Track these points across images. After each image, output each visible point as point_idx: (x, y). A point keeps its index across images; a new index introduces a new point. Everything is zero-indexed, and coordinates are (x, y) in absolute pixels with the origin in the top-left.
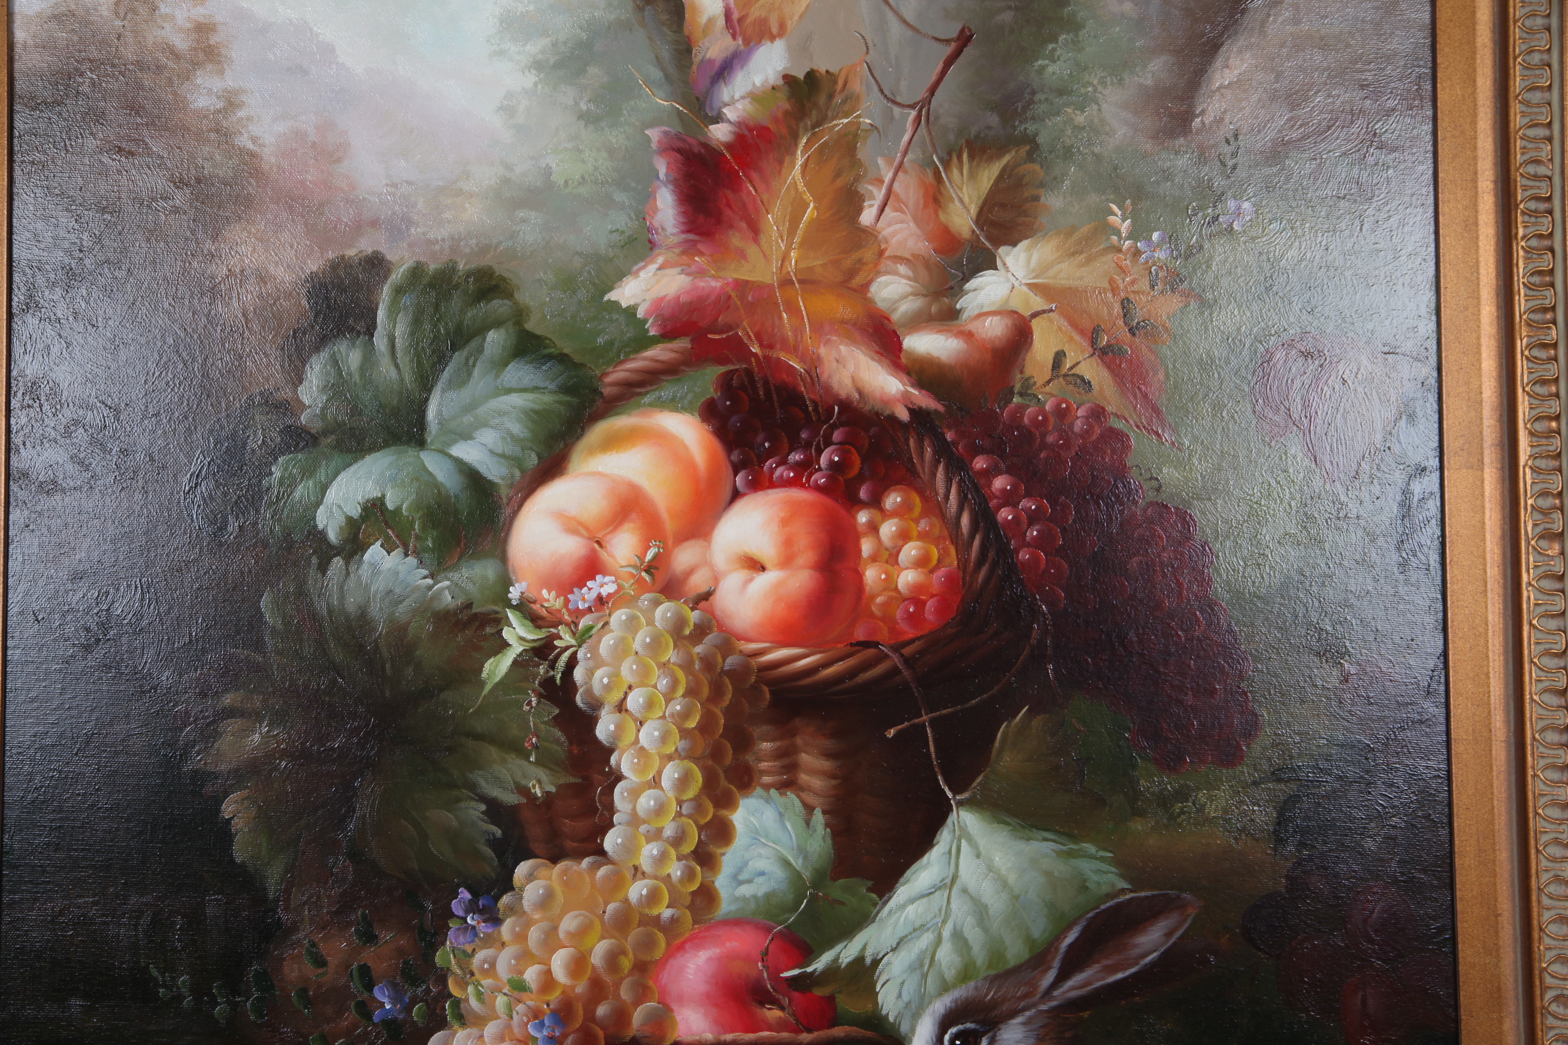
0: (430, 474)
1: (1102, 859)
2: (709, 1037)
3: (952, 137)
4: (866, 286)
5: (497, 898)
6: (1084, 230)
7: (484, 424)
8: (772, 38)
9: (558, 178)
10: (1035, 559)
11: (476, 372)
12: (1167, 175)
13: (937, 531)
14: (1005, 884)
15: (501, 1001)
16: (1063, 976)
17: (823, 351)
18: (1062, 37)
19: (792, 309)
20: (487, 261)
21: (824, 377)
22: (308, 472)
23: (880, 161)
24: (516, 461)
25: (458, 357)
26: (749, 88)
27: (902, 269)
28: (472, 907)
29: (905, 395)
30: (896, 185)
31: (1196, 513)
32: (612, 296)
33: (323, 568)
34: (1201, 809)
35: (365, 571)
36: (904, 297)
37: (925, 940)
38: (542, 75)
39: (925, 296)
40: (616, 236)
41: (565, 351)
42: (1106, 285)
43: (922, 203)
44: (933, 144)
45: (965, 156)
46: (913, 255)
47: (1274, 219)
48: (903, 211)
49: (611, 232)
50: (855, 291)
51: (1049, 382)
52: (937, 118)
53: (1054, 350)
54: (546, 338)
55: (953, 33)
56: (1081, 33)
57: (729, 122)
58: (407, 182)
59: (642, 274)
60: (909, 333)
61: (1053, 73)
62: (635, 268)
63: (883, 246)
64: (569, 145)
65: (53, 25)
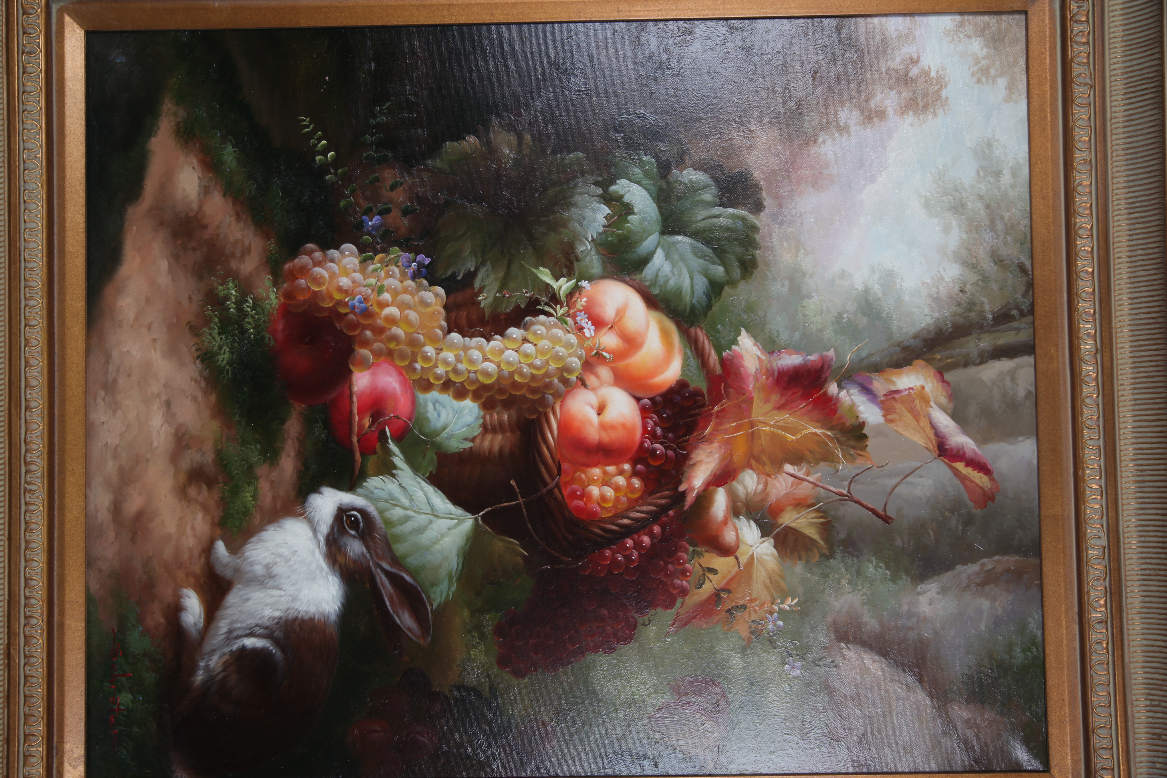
0: (647, 238)
1: (448, 594)
2: (355, 389)
3: (833, 513)
4: (751, 467)
5: (425, 278)
6: (783, 584)
7: (674, 266)
8: (885, 416)
9: (806, 301)
10: (606, 559)
11: (701, 261)
12: (814, 629)
13: (620, 506)
14: (434, 543)
15: (373, 281)
16: (387, 573)
17: (716, 445)
18: (888, 572)
19: (737, 429)
20: (761, 266)
21: (702, 446)
22: (647, 174)
23: (819, 474)
24: (654, 283)
25: (709, 251)
26: (857, 404)
27: (761, 487)
28: (421, 265)
29: (692, 489)
30: (806, 483)
31: (631, 645)
32: (743, 332)
33: (597, 183)
34: (474, 647)
35: (595, 205)
36: (745, 488)
37: (405, 502)
38: (861, 293)
39: (746, 499)
40: (775, 334)
41: (713, 308)
42: (753, 597)
43: (797, 497)
44: (828, 503)
45: (822, 520)
46: (768, 492)
47: (791, 688)
48: (792, 487)
49: (778, 331)
50: (748, 462)
51: (701, 566)
52: (843, 505)
53: (718, 569)
54: (720, 298)
55: (889, 514)
56: (891, 583)
57: (839, 393)
58: (802, 223)
59: (755, 348)
60: (726, 490)
61: (868, 568)
62: (758, 344)
63: (773, 476)
64: (824, 308)
65: (881, 37)
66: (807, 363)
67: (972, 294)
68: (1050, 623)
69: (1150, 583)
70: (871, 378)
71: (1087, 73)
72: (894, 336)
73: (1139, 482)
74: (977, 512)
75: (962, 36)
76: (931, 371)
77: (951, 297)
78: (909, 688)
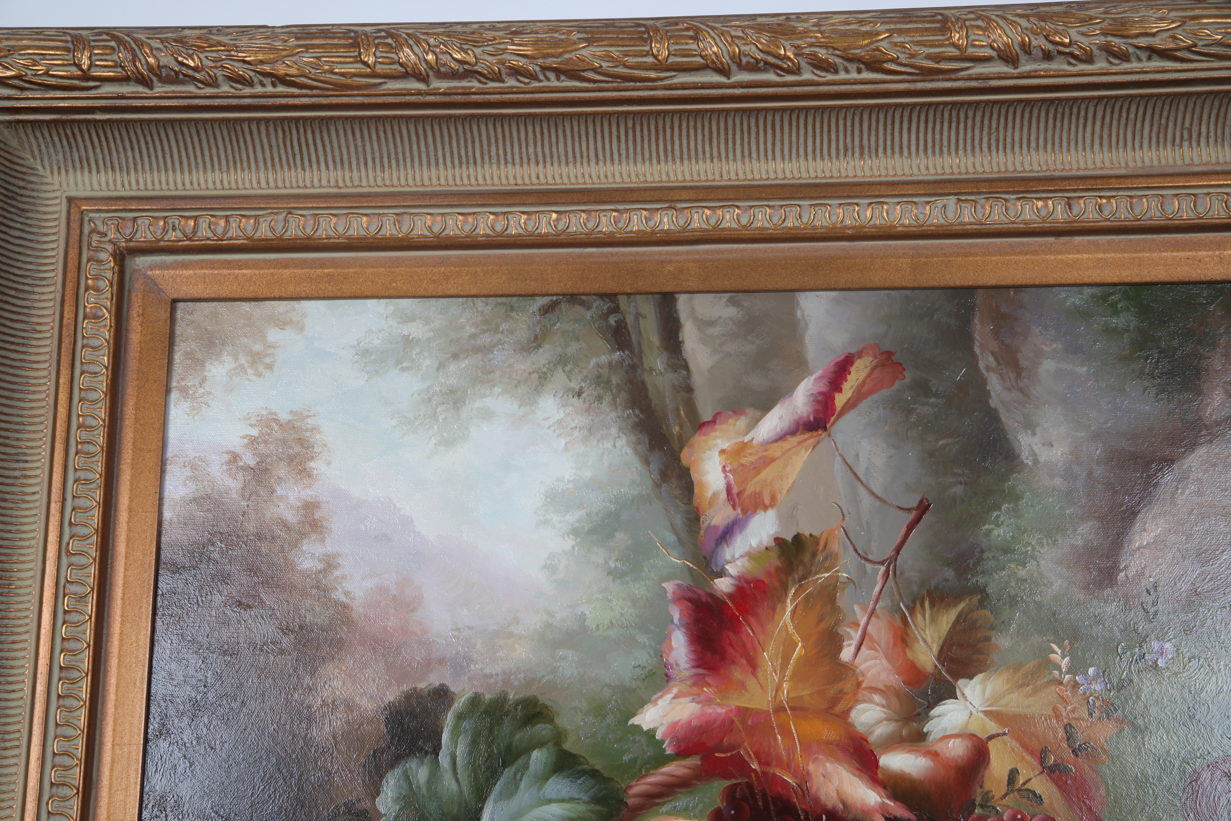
3: (915, 588)
4: (846, 713)
6: (1030, 665)
8: (765, 508)
9: (591, 623)
11: (523, 785)
12: (1098, 620)
17: (811, 767)
18: (1005, 507)
19: (786, 732)
20: (532, 692)
21: (813, 790)
23: (856, 608)
25: (508, 773)
26: (747, 548)
27: (877, 698)
29: (883, 806)
30: (870, 628)
32: (635, 721)
36: (879, 722)
38: (578, 540)
39: (897, 721)
40: (638, 671)
41: (596, 767)
42: (1051, 713)
43: (892, 641)
44: (900, 594)
45: (927, 604)
46: (885, 686)
47: (1194, 657)
48: (876, 650)
49: (635, 667)
50: (838, 716)
51: (1005, 796)
52: (902, 573)
53: (1009, 768)
54: (581, 756)
55: (915, 504)
56: (1020, 503)
57: (732, 576)
58: (468, 627)
59: (660, 703)
60: (884, 753)
61: (999, 536)
62: (654, 697)
63: (860, 679)
64: (600, 596)
65: (193, 507)
66: (684, 622)
67: (584, 379)
68: (1072, 276)
69: (1009, 140)
70: (708, 527)
71: (269, 219)
72: (644, 493)
73: (862, 154)
74: (908, 376)
75: (201, 391)
76: (698, 439)
77: (588, 410)
78: (1184, 478)
